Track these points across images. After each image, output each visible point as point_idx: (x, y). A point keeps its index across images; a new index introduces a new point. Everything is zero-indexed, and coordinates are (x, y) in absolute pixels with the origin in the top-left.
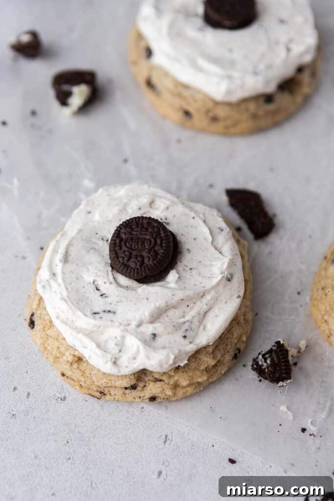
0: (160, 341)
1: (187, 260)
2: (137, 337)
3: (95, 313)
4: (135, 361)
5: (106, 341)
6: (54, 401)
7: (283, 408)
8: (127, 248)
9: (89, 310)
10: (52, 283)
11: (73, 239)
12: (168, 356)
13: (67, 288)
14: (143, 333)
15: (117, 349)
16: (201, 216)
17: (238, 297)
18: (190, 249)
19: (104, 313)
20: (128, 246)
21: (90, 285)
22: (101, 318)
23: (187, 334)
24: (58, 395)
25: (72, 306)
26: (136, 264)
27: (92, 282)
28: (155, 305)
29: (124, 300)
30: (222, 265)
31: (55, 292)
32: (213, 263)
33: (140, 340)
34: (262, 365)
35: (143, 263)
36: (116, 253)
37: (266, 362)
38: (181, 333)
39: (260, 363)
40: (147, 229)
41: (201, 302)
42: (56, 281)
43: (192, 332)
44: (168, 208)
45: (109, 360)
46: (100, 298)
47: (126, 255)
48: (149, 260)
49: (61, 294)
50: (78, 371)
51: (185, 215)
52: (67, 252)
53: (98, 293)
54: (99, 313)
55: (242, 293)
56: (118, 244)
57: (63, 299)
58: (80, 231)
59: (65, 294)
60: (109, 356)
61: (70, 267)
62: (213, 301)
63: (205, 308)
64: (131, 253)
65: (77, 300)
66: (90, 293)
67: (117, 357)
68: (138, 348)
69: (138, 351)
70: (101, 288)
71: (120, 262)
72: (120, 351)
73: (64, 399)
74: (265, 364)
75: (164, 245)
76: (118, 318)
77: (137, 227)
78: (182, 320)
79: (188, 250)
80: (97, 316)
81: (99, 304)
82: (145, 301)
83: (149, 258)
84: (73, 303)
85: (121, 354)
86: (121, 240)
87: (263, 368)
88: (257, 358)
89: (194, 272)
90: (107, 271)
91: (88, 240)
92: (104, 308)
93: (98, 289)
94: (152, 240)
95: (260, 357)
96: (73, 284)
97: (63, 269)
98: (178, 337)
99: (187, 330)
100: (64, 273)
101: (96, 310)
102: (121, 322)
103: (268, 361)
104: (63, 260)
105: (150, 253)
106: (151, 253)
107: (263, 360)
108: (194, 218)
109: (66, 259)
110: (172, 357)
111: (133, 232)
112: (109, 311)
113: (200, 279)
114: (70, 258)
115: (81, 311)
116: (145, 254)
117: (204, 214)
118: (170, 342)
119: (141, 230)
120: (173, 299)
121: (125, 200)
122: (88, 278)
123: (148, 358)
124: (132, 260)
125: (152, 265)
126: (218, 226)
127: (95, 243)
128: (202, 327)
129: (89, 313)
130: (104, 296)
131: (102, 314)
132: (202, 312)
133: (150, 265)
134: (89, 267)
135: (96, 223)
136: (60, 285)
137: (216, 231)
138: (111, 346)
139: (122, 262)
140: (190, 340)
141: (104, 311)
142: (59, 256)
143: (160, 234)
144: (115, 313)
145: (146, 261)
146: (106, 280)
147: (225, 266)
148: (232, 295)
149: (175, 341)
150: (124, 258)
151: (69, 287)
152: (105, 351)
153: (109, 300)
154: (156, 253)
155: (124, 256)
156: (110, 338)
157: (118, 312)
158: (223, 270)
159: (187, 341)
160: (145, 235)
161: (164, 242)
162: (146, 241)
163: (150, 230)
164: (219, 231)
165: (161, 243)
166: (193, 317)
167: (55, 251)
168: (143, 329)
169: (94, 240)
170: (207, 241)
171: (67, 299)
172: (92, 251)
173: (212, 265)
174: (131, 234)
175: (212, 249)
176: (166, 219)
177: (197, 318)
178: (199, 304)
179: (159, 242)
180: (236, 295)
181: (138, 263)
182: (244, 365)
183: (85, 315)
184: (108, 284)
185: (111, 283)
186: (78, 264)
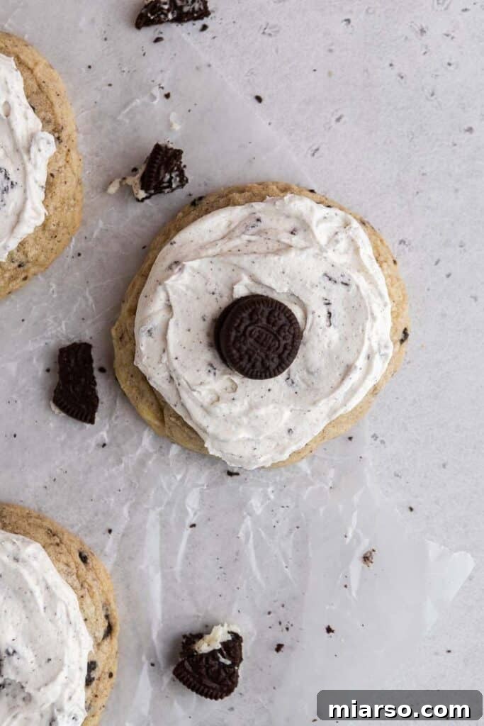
0: (289, 225)
1: (212, 307)
2: (314, 237)
3: (346, 284)
4: (326, 215)
5: (346, 252)
6: (413, 244)
7: (177, 127)
8: (279, 341)
9: (351, 292)
10: (375, 347)
11: (328, 395)
12: (290, 201)
13: (363, 331)
14: (305, 239)
15: (340, 236)
16: (165, 360)
17: (175, 243)
18: (202, 320)
19: (337, 279)
20: (277, 343)
21: (336, 324)
22: (342, 276)
23: (255, 223)
24: (407, 249)
25: (367, 304)
26: (279, 315)
27: (332, 326)
28: (279, 259)
29: (308, 285)
30: (176, 280)
31: (377, 334)
32: (184, 289)
33: (312, 232)
34: (177, 176)
35: (270, 313)
36: (293, 342)
37: (171, 178)
38: (261, 226)
39: (178, 179)
40: (246, 353)
41: (221, 250)
42: (371, 347)
43: (248, 223)
44: (201, 384)
45: (352, 229)
46: (332, 301)
47: (285, 332)
48: (263, 311)
49: (372, 326)
50: (382, 252)
51: (185, 367)
52: (343, 380)
53: (332, 308)
54: (342, 283)
55: (168, 247)
56: (287, 352)
57: (374, 318)
58: (314, 403)
59: (368, 325)
60: (351, 233)
61: (347, 358)
62: (207, 247)
63: (220, 243)
64: (278, 331)
65: (358, 310)
66: (339, 314)
67: (342, 229)
68: (317, 226)
69: (318, 223)
70: (326, 313)
71: (294, 329)
72: (336, 233)
73: (402, 242)
74: (173, 175)
75: (238, 321)
76: (325, 267)
77: (256, 360)
78: (253, 238)
79: (204, 320)
80: (345, 280)
81: (337, 293)
82: (287, 272)
83: (262, 314)
84: (365, 307)
85: (337, 230)
86: (280, 356)
87: (177, 173)
88: (178, 187)
89: (211, 288)
90: (310, 330)
91: (310, 387)
92: (335, 286)
93: (330, 313)
94: (247, 333)
95: (174, 186)
96: (354, 334)
97: (357, 358)
98: (267, 222)
99: (252, 227)
100: (359, 352)
101: (343, 288)
102: (323, 260)
103: (168, 177)
104: (353, 368)
105: (258, 319)
106: (256, 318)
107: (173, 181)
108: (176, 358)
109: (349, 369)
110: (286, 198)
111: (264, 357)
112: (330, 279)
113: (210, 276)
114: (342, 370)
115: (361, 294)
116: (264, 321)
117: (160, 362)
118: (278, 220)
119: (254, 353)
120: (257, 258)
121: (245, 420)
122: (333, 334)
123: (312, 210)
124: (281, 323)
125: (262, 305)
126: (151, 340)
127: (303, 380)
128: (233, 226)
129: (353, 288)
130: (327, 302)
131: (341, 279)
132: (226, 240)
133: (264, 306)
134: (326, 346)
135: (292, 406)
136: (369, 339)
137: (157, 334)
138: (343, 245)
139: (292, 328)
140: (253, 216)
141: (335, 282)
142: (355, 376)
143: (236, 337)
144: (326, 275)
145: (266, 313)
146: (317, 319)
147: (173, 277)
148: (181, 246)
149: (271, 220)
150: (288, 331)
151: (361, 332)
152: (353, 240)
153: (324, 294)
154: (251, 316)
155: (287, 333)
156: (340, 254)
157: (322, 273)
158: (178, 275)
159: (258, 215)
160: (252, 345)
161: (236, 325)
162: (255, 336)
163: (245, 348)
164: (153, 332)
165: (239, 325)
166: (238, 237)
167: (353, 391)
168: (303, 244)
169: (303, 386)
170: (177, 321)
171: (369, 317)
172: (312, 370)
173: (188, 288)
174: (267, 356)
175: (176, 309)
176: (209, 371)
177: (235, 235)
178: (225, 249)
179: (242, 327)
180: (175, 245)
181: (276, 314)
182: (190, 195)
183: (358, 287)
184: (317, 314)
185: (313, 313)
186: (337, 358)
